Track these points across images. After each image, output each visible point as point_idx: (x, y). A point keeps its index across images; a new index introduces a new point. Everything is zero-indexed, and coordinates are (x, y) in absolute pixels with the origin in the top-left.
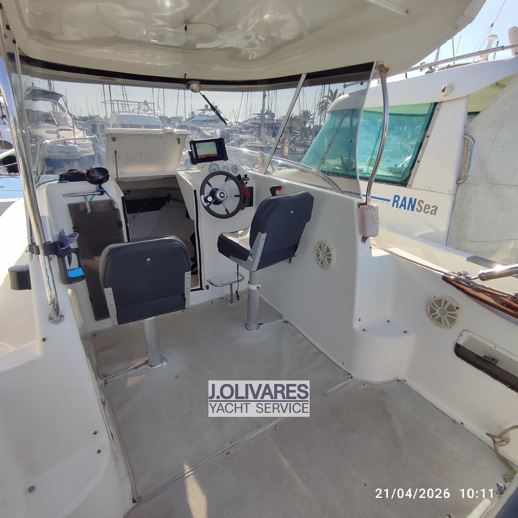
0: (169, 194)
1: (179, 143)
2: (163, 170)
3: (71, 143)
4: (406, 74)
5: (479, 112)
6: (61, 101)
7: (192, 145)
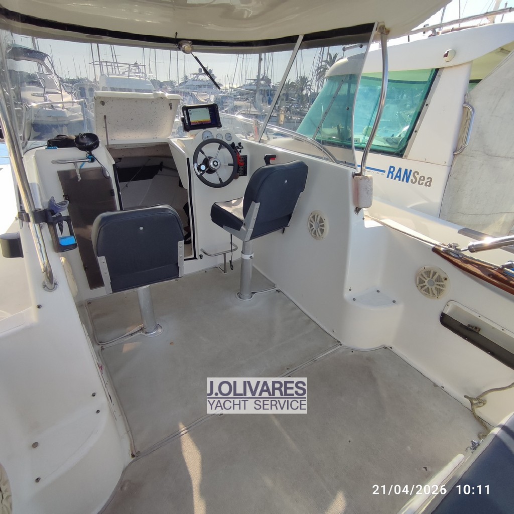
0: (162, 163)
1: (171, 108)
2: (155, 137)
3: (59, 107)
4: (409, 36)
5: (481, 80)
6: (46, 61)
7: (185, 111)
